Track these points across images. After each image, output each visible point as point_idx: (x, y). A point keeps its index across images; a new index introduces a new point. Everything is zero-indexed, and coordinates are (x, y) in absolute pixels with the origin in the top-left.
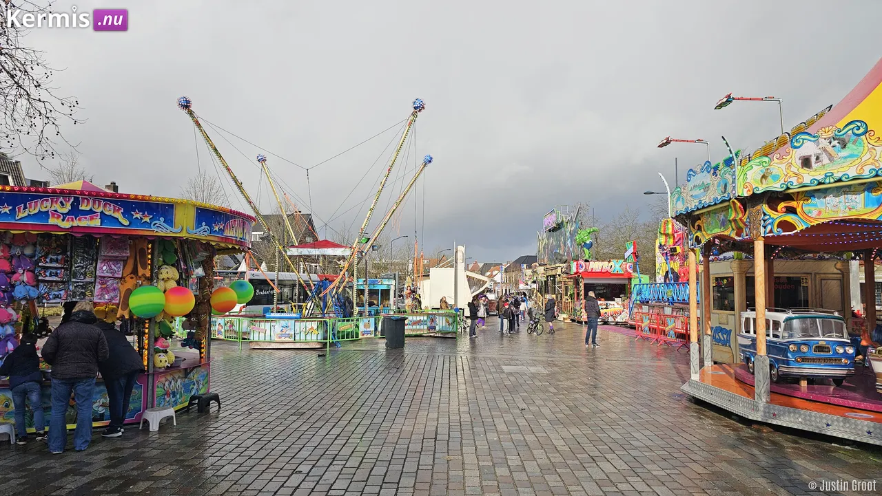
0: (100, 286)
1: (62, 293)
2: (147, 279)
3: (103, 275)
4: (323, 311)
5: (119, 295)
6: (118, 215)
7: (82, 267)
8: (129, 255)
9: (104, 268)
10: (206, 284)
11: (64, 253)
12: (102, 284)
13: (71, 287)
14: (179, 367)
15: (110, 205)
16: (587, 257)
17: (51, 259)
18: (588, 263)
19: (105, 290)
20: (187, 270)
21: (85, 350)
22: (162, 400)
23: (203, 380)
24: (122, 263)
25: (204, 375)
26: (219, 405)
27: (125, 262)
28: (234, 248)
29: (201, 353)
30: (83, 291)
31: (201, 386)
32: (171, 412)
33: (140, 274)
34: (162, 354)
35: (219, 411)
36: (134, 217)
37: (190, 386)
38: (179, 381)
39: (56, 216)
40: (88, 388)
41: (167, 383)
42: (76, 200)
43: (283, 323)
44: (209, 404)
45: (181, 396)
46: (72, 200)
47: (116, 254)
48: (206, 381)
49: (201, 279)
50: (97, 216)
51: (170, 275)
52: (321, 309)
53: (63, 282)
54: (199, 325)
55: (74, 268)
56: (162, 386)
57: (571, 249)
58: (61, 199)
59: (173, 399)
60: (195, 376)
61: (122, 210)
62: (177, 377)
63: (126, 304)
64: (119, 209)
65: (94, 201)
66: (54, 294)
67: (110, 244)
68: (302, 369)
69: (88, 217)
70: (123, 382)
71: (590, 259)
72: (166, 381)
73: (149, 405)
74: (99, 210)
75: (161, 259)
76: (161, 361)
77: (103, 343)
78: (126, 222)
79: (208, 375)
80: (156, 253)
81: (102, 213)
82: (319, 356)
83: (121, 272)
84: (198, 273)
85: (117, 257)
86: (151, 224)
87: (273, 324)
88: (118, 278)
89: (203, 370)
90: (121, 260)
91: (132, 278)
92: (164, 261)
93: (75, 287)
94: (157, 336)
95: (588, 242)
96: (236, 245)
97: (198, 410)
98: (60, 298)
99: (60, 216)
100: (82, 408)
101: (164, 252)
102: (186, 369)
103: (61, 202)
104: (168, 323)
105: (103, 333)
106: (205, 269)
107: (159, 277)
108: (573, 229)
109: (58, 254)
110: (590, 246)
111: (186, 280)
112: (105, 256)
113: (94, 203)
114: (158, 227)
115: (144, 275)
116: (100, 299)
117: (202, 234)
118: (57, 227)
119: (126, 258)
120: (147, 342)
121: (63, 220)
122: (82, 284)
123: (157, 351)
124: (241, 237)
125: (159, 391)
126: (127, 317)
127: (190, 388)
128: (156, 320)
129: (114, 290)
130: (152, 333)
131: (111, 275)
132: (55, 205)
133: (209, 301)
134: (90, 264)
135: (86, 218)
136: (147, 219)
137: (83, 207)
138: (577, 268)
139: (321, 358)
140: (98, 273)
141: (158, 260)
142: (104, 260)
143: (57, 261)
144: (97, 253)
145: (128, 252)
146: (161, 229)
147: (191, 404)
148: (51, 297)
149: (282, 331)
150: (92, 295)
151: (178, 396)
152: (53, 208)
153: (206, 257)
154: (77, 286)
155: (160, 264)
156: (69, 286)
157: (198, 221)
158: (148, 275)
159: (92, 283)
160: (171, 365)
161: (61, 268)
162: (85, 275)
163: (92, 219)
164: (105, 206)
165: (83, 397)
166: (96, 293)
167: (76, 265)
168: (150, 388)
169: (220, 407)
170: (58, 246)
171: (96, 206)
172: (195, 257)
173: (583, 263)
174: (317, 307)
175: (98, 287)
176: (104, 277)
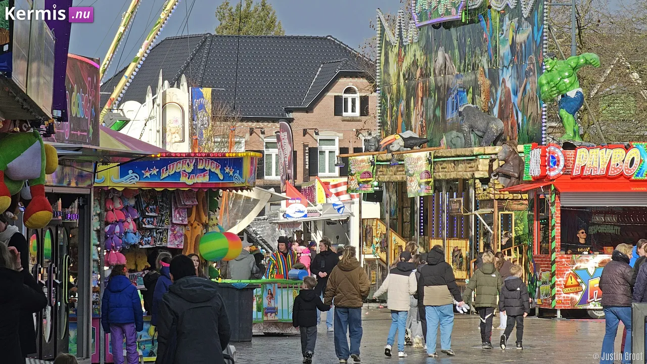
1: (150, 237)
5: (183, 240)
6: (218, 171)
9: (178, 216)
12: (174, 231)
15: (214, 164)
16: (568, 136)
18: (570, 153)
30: (162, 237)
36: (226, 172)
42: (196, 161)
47: (190, 203)
50: (207, 173)
57: (516, 100)
58: (188, 161)
64: (219, 166)
65: (206, 161)
69: (202, 174)
71: (577, 141)
78: (221, 177)
81: (210, 170)
83: (187, 220)
90: (187, 208)
91: (198, 225)
93: (157, 233)
95: (572, 94)
98: (149, 244)
99: (187, 175)
103: (188, 164)
108: (521, 38)
110: (576, 106)
116: (172, 244)
118: (184, 184)
121: (188, 178)
122: (161, 230)
131: (181, 222)
132: (184, 166)
134: (166, 212)
136: (231, 173)
137: (200, 167)
138: (543, 166)
148: (144, 242)
152: (183, 169)
163: (204, 176)
164: (211, 164)
166: (168, 239)
171: (207, 165)
173: (559, 153)
176: (175, 224)
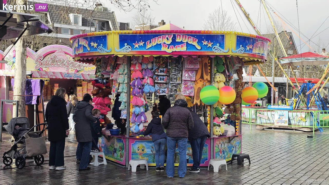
0: (184, 86)
1: (166, 89)
2: (209, 81)
3: (185, 79)
4: (307, 105)
5: (194, 91)
6: (195, 44)
7: (175, 75)
8: (199, 67)
9: (186, 75)
10: (239, 85)
11: (166, 67)
12: (185, 84)
13: (170, 86)
14: (226, 135)
15: (191, 38)
17: (161, 70)
19: (187, 88)
20: (229, 76)
21: (182, 122)
22: (218, 155)
23: (238, 145)
24: (195, 72)
25: (239, 143)
26: (250, 162)
27: (197, 71)
28: (258, 60)
29: (236, 129)
30: (176, 88)
31: (237, 149)
32: (224, 162)
33: (205, 79)
34: (217, 127)
35: (249, 165)
36: (203, 44)
37: (231, 148)
38: (226, 144)
39: (165, 46)
40: (184, 143)
41: (220, 145)
42: (174, 36)
43: (280, 112)
44: (243, 161)
45: (227, 154)
46: (172, 36)
47: (192, 67)
48: (240, 146)
49: (236, 82)
50: (184, 45)
51: (221, 79)
52: (306, 103)
53: (166, 84)
54: (235, 111)
55: (171, 76)
56: (218, 147)
58: (167, 36)
59: (223, 155)
60: (234, 142)
61: (197, 41)
62: (225, 142)
63: (198, 97)
64: (196, 40)
65: (183, 36)
66: (162, 90)
67: (189, 61)
68: (298, 145)
69: (180, 45)
70: (199, 141)
72: (220, 143)
73: (212, 157)
74: (185, 41)
75: (215, 69)
76: (217, 131)
77: (191, 118)
78: (199, 48)
79: (241, 142)
80: (213, 65)
81: (187, 43)
82: (308, 137)
83: (195, 78)
84: (235, 78)
85: (193, 68)
86: (212, 48)
87: (273, 113)
88: (193, 81)
89: (238, 139)
90: (195, 70)
91: (201, 81)
92: (217, 70)
93: (172, 86)
94: (214, 116)
96: (260, 58)
97: (238, 163)
98: (165, 93)
99: (166, 46)
100: (182, 154)
101: (217, 65)
102: (229, 138)
103: (167, 38)
104: (220, 108)
105: (190, 113)
106: (238, 75)
107: (215, 80)
109: (164, 68)
111: (228, 82)
112: (187, 68)
113: (183, 37)
114: (216, 49)
115: (207, 79)
116: (184, 93)
117: (240, 52)
118: (165, 52)
119: (197, 69)
120: (209, 119)
121: (168, 48)
122: (175, 85)
123: (214, 125)
124: (262, 53)
125: (216, 149)
126: (199, 104)
127: (232, 149)
128: (214, 106)
129: (191, 88)
130: (212, 114)
131: (189, 79)
132: (164, 40)
133: (240, 95)
134: (179, 73)
135: (179, 46)
136: (210, 45)
137: (178, 40)
139: (310, 139)
140: (183, 79)
141: (214, 70)
142: (186, 71)
143: (163, 71)
144: (182, 67)
145: (199, 65)
146: (217, 51)
147: (233, 159)
148: (161, 92)
149: (279, 118)
150: (180, 91)
151: (226, 153)
152: (163, 42)
153: (239, 67)
154: (173, 86)
155: (215, 73)
156: (169, 86)
157: (238, 44)
158: (209, 79)
159: (180, 84)
160: (223, 134)
161: (166, 75)
162: (176, 79)
163: (182, 46)
164: (188, 39)
165: (182, 148)
166: (182, 90)
167: (172, 74)
168: (212, 147)
169: (250, 163)
170: (163, 63)
171: (184, 39)
172: (233, 67)
174: (303, 102)
175: (183, 86)
176: (186, 80)
